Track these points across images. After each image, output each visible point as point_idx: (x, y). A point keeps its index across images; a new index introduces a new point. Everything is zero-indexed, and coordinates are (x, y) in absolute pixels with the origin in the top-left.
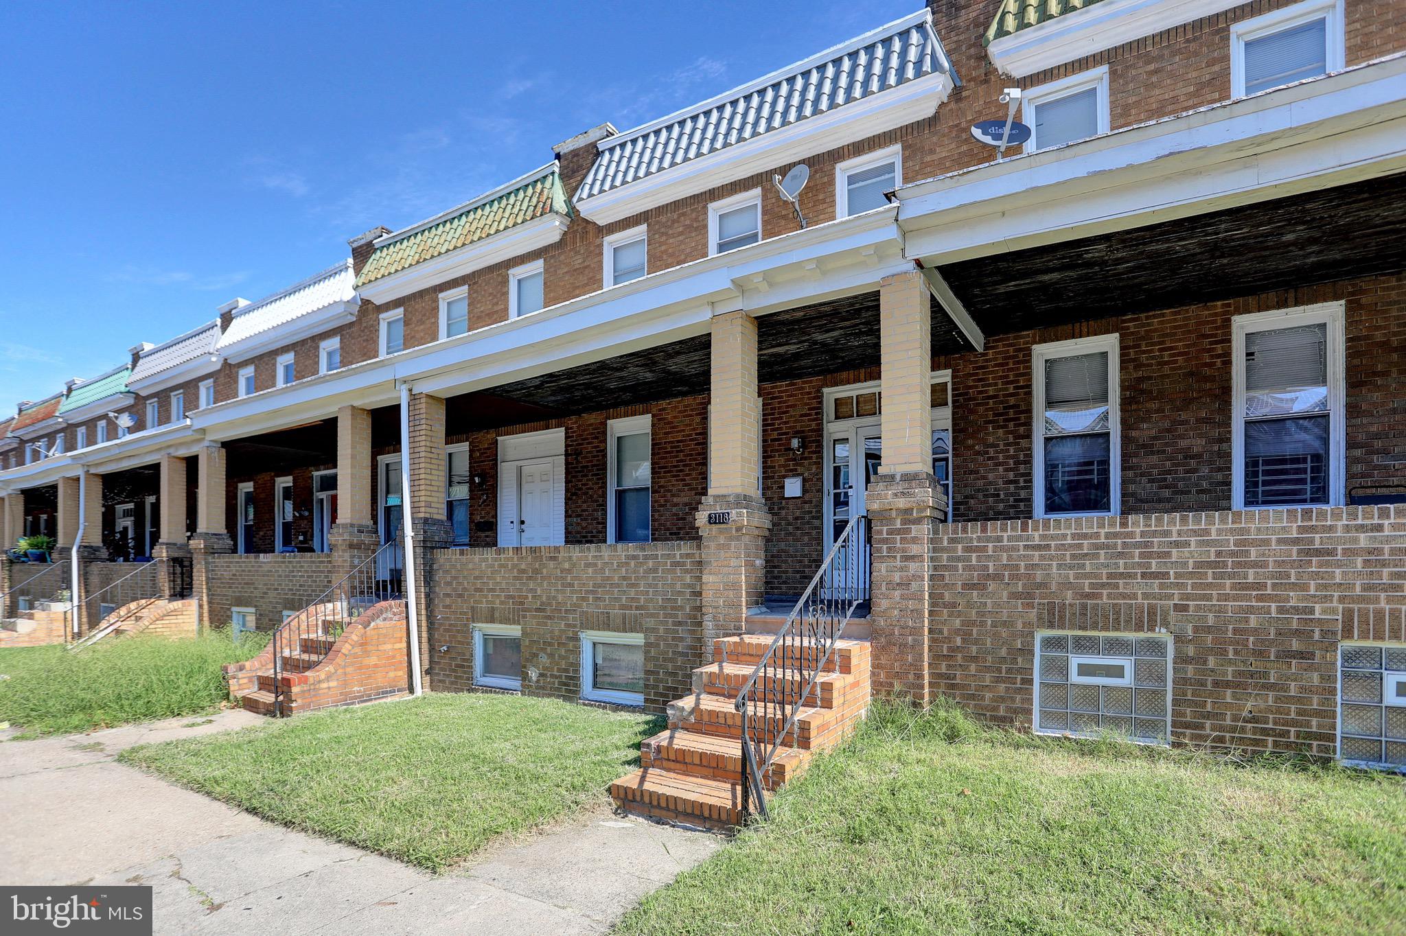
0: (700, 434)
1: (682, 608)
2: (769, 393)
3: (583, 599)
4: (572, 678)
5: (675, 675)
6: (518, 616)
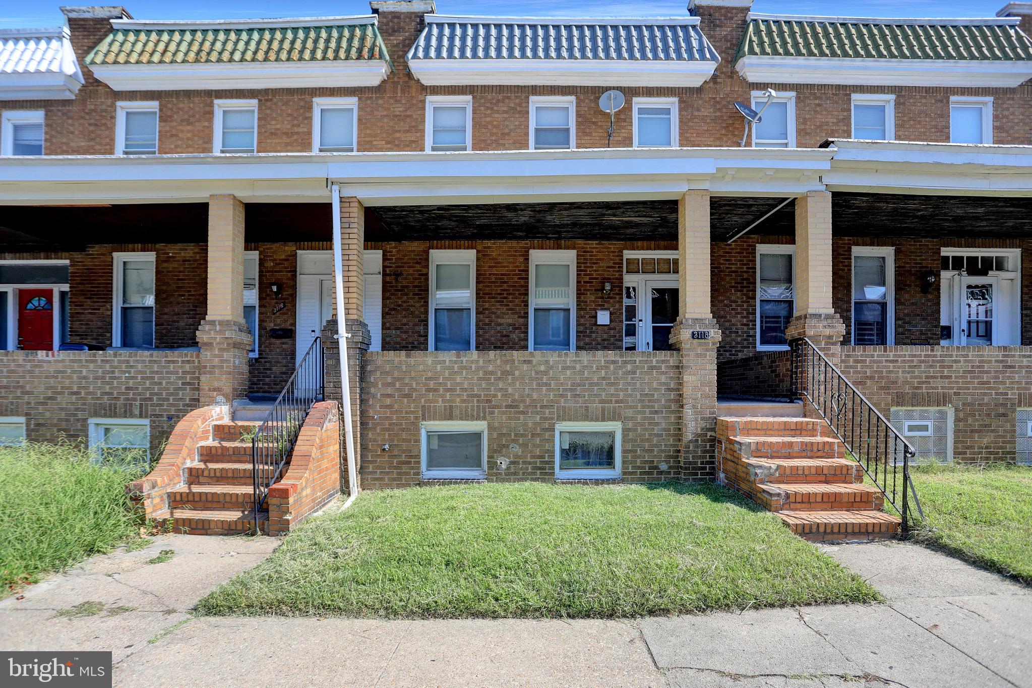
0: (523, 271)
2: (583, 248)
4: (547, 463)
5: (652, 451)
6: (485, 413)
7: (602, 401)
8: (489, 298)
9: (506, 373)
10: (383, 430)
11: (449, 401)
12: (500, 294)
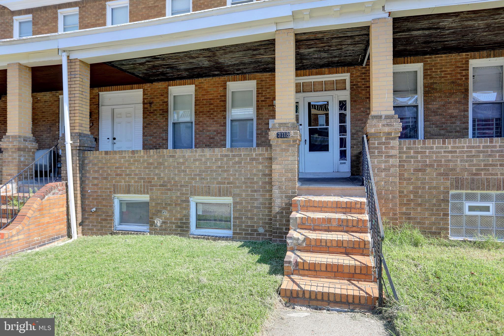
0: (223, 96)
1: (257, 183)
2: (260, 78)
3: (192, 179)
4: (184, 223)
5: (253, 219)
6: (148, 190)
7: (219, 183)
8: (202, 114)
9: (160, 164)
10: (93, 199)
11: (128, 182)
12: (209, 112)
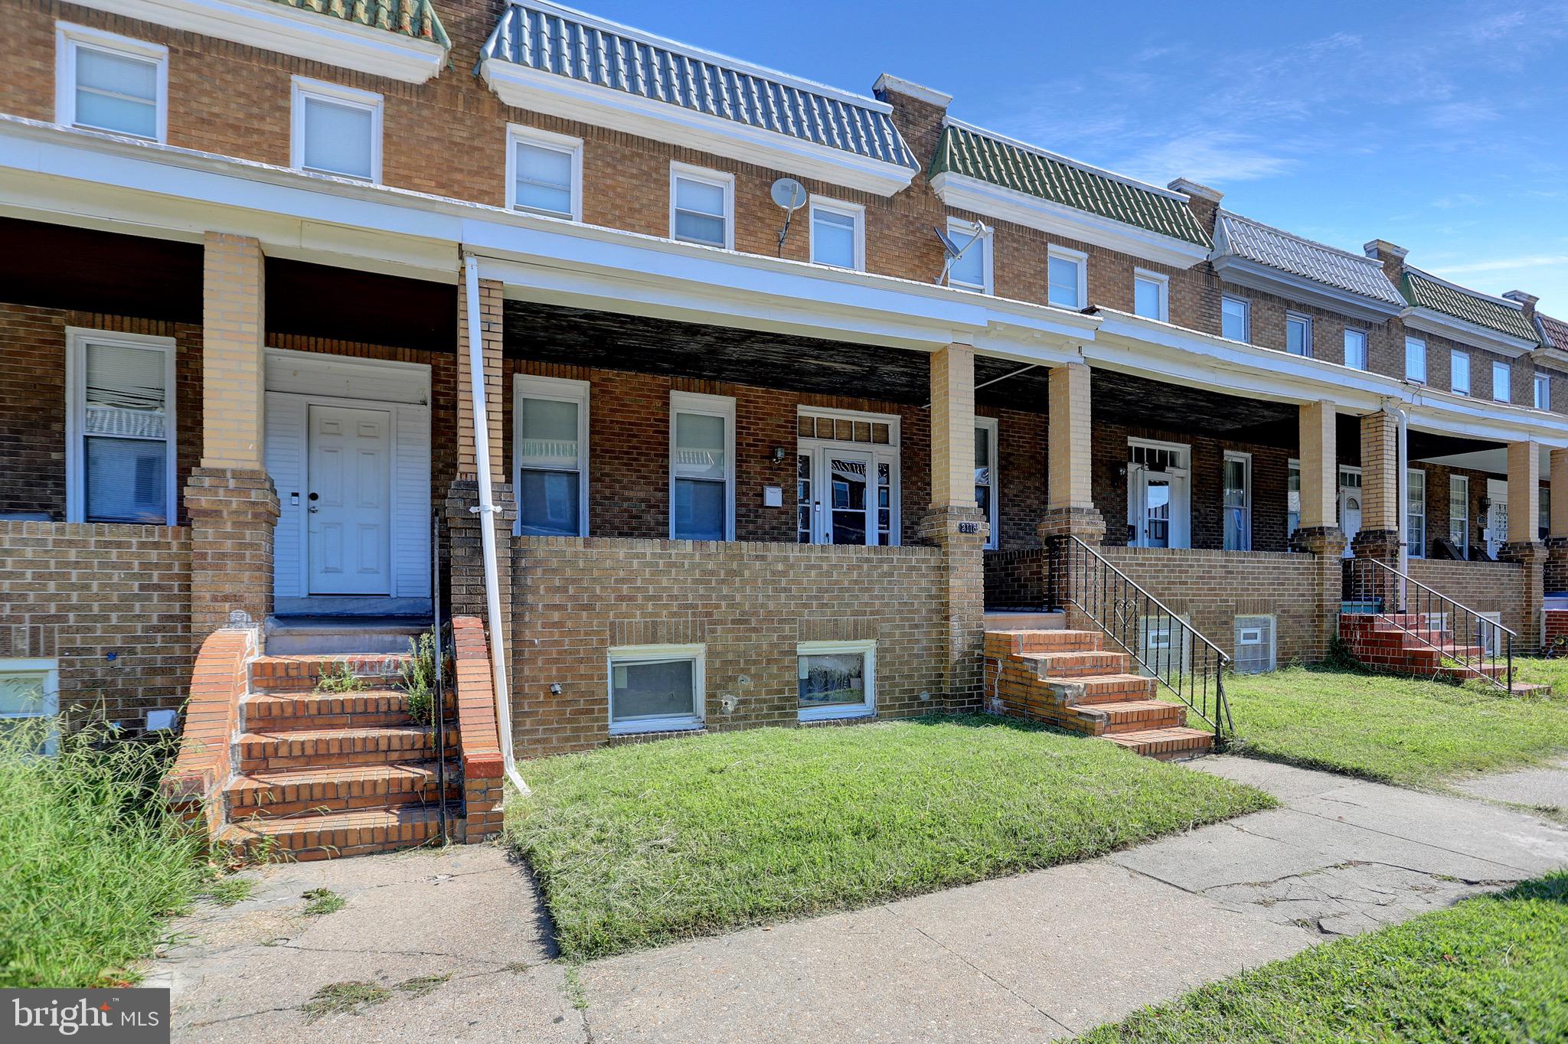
0: (660, 420)
2: (743, 395)
3: (805, 605)
5: (911, 676)
6: (703, 632)
7: (855, 613)
8: (610, 458)
9: (732, 573)
10: (548, 661)
11: (651, 615)
12: (627, 453)
